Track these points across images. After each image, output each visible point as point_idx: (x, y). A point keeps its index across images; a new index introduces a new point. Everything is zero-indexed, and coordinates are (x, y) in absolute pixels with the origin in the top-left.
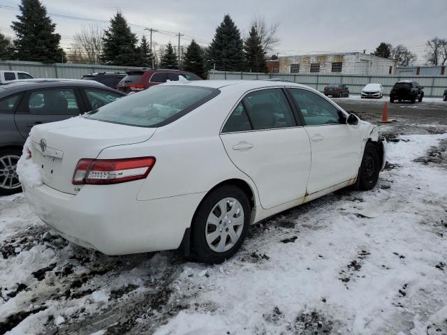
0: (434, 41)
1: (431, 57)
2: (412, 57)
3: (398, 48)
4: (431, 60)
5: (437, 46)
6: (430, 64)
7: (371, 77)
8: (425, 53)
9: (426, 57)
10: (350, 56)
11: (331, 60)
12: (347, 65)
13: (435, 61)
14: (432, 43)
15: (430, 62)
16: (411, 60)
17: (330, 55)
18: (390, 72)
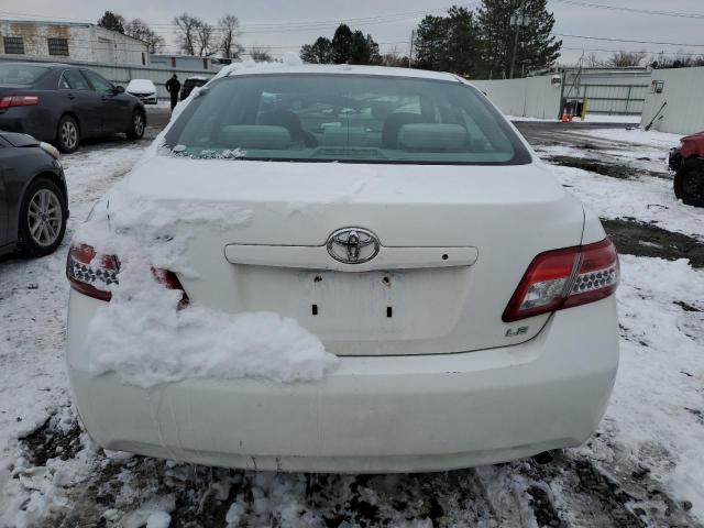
0: (184, 19)
1: (183, 43)
2: (158, 40)
3: (135, 23)
4: (185, 47)
5: (189, 28)
6: (184, 53)
7: (130, 68)
8: (175, 37)
9: (177, 41)
10: (81, 30)
11: (43, 31)
12: (76, 43)
13: (189, 48)
14: (182, 23)
15: (183, 51)
16: (158, 44)
17: (42, 24)
18: (144, 63)
